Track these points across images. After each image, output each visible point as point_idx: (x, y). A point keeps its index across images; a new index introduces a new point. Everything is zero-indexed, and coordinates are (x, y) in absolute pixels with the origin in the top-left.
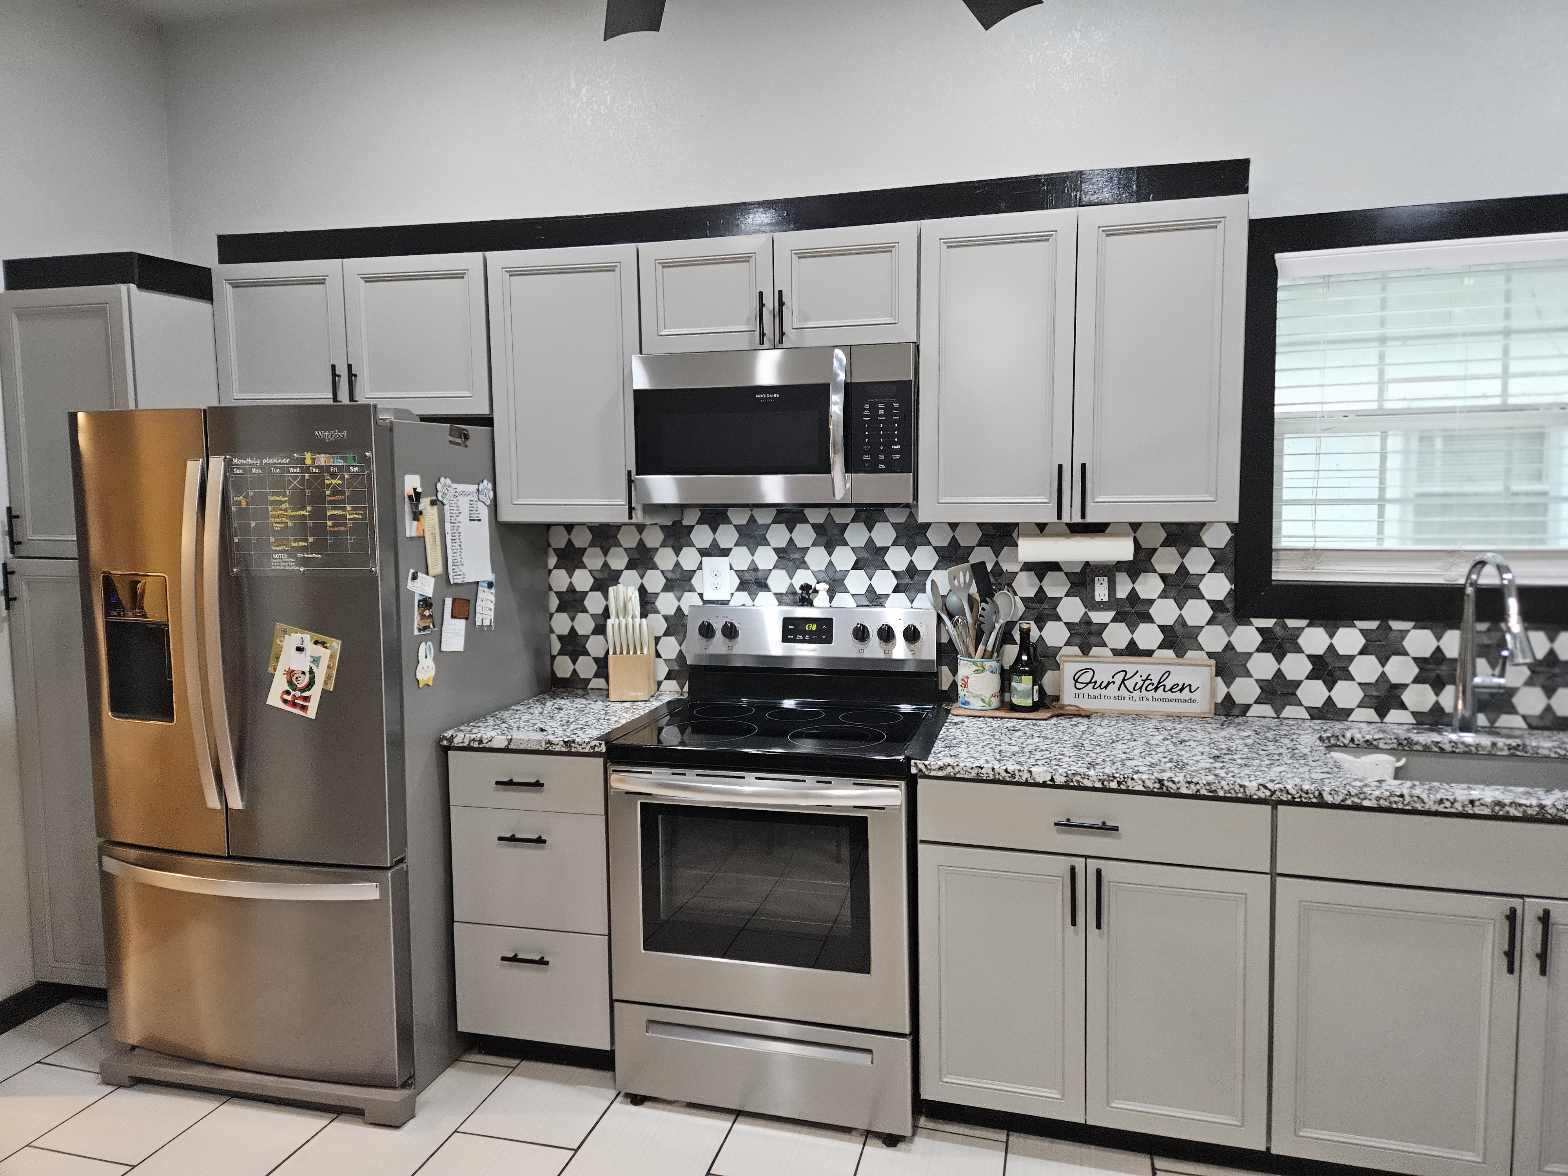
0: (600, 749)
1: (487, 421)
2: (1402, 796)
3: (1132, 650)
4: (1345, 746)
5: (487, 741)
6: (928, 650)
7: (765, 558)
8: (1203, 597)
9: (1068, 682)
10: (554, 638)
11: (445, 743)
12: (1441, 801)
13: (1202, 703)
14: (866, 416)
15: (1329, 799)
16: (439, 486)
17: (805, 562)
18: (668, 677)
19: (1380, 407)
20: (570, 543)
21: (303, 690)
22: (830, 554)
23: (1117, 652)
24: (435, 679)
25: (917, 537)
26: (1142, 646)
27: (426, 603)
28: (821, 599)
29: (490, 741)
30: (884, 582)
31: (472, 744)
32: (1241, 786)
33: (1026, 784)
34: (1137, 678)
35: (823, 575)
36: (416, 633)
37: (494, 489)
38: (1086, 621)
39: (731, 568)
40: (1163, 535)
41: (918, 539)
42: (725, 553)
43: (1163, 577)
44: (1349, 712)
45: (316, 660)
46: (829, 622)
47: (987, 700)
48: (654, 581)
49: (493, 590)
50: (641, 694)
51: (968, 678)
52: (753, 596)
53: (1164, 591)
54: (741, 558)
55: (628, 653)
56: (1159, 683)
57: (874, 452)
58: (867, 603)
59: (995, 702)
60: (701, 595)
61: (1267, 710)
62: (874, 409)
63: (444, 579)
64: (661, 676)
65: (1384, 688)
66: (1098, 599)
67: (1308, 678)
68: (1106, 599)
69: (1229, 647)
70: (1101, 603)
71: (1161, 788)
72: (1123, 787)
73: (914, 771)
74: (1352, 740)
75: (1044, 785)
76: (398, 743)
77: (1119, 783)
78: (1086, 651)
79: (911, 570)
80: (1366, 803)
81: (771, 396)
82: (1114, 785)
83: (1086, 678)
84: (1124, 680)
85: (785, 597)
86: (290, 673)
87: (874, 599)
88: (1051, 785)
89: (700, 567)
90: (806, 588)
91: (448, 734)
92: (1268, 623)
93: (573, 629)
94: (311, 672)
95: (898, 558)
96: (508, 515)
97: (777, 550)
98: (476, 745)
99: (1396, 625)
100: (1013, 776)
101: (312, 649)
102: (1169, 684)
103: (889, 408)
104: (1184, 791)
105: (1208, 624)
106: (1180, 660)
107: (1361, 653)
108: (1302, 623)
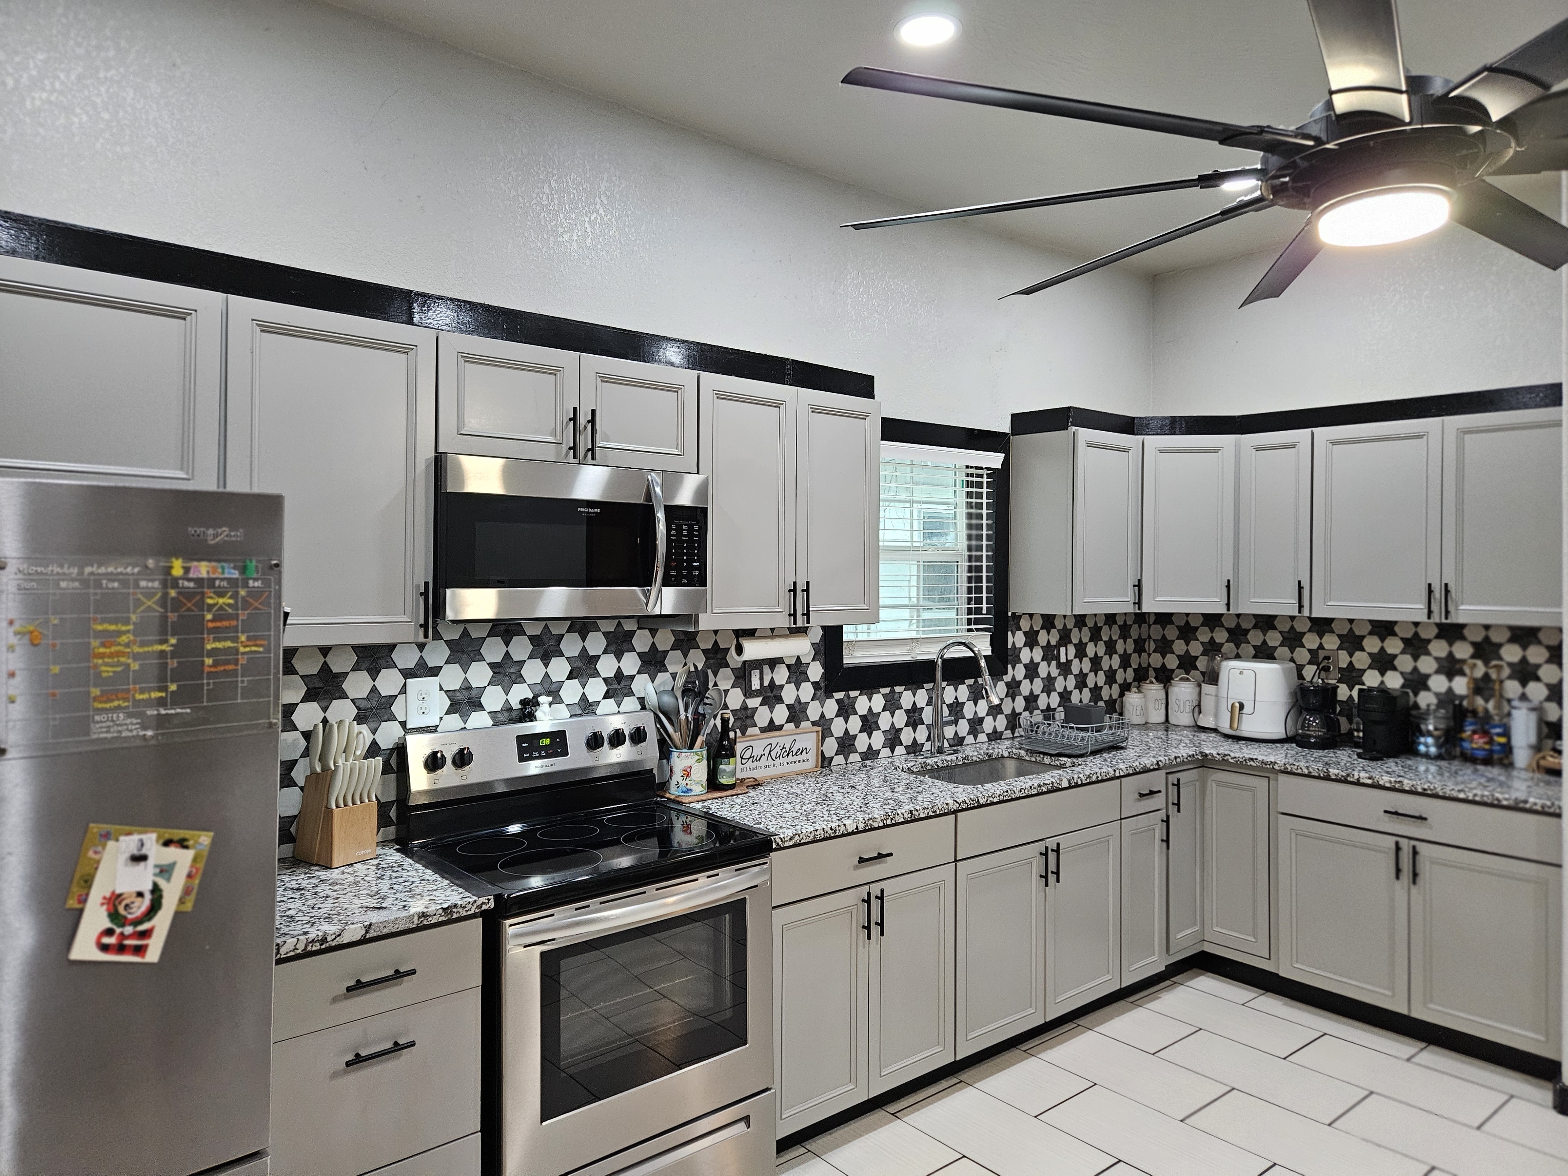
0: (488, 906)
3: (772, 727)
5: (333, 937)
6: (652, 749)
7: (479, 674)
8: (809, 680)
9: (738, 760)
13: (811, 761)
14: (673, 535)
17: (521, 676)
21: (137, 922)
22: (546, 665)
23: (763, 730)
25: (625, 644)
26: (777, 722)
28: (546, 713)
29: (339, 935)
30: (595, 689)
31: (309, 948)
32: (946, 804)
33: (843, 835)
34: (778, 749)
35: (541, 687)
38: (745, 707)
39: (441, 689)
41: (625, 646)
42: (434, 672)
43: (788, 667)
44: (878, 752)
45: (165, 871)
46: (559, 734)
47: (704, 785)
48: (342, 712)
50: (369, 851)
51: (691, 767)
52: (464, 717)
53: (789, 678)
54: (452, 677)
55: (356, 803)
56: (789, 750)
57: (680, 569)
58: (580, 712)
60: (403, 724)
61: (841, 759)
66: (752, 688)
67: (860, 732)
68: (758, 688)
69: (822, 716)
70: (756, 691)
72: (893, 822)
73: (774, 845)
75: (853, 833)
77: (892, 819)
78: (746, 732)
79: (619, 675)
80: (995, 800)
81: (592, 511)
82: (889, 822)
83: (747, 755)
84: (770, 751)
85: (499, 715)
86: (114, 902)
87: (587, 707)
88: (857, 832)
89: (404, 690)
90: (525, 702)
92: (841, 695)
94: (156, 890)
95: (607, 666)
97: (492, 665)
98: (316, 947)
99: (897, 689)
100: (835, 831)
101: (158, 854)
102: (795, 750)
104: (922, 816)
105: (811, 700)
106: (798, 731)
107: (883, 711)
108: (856, 693)
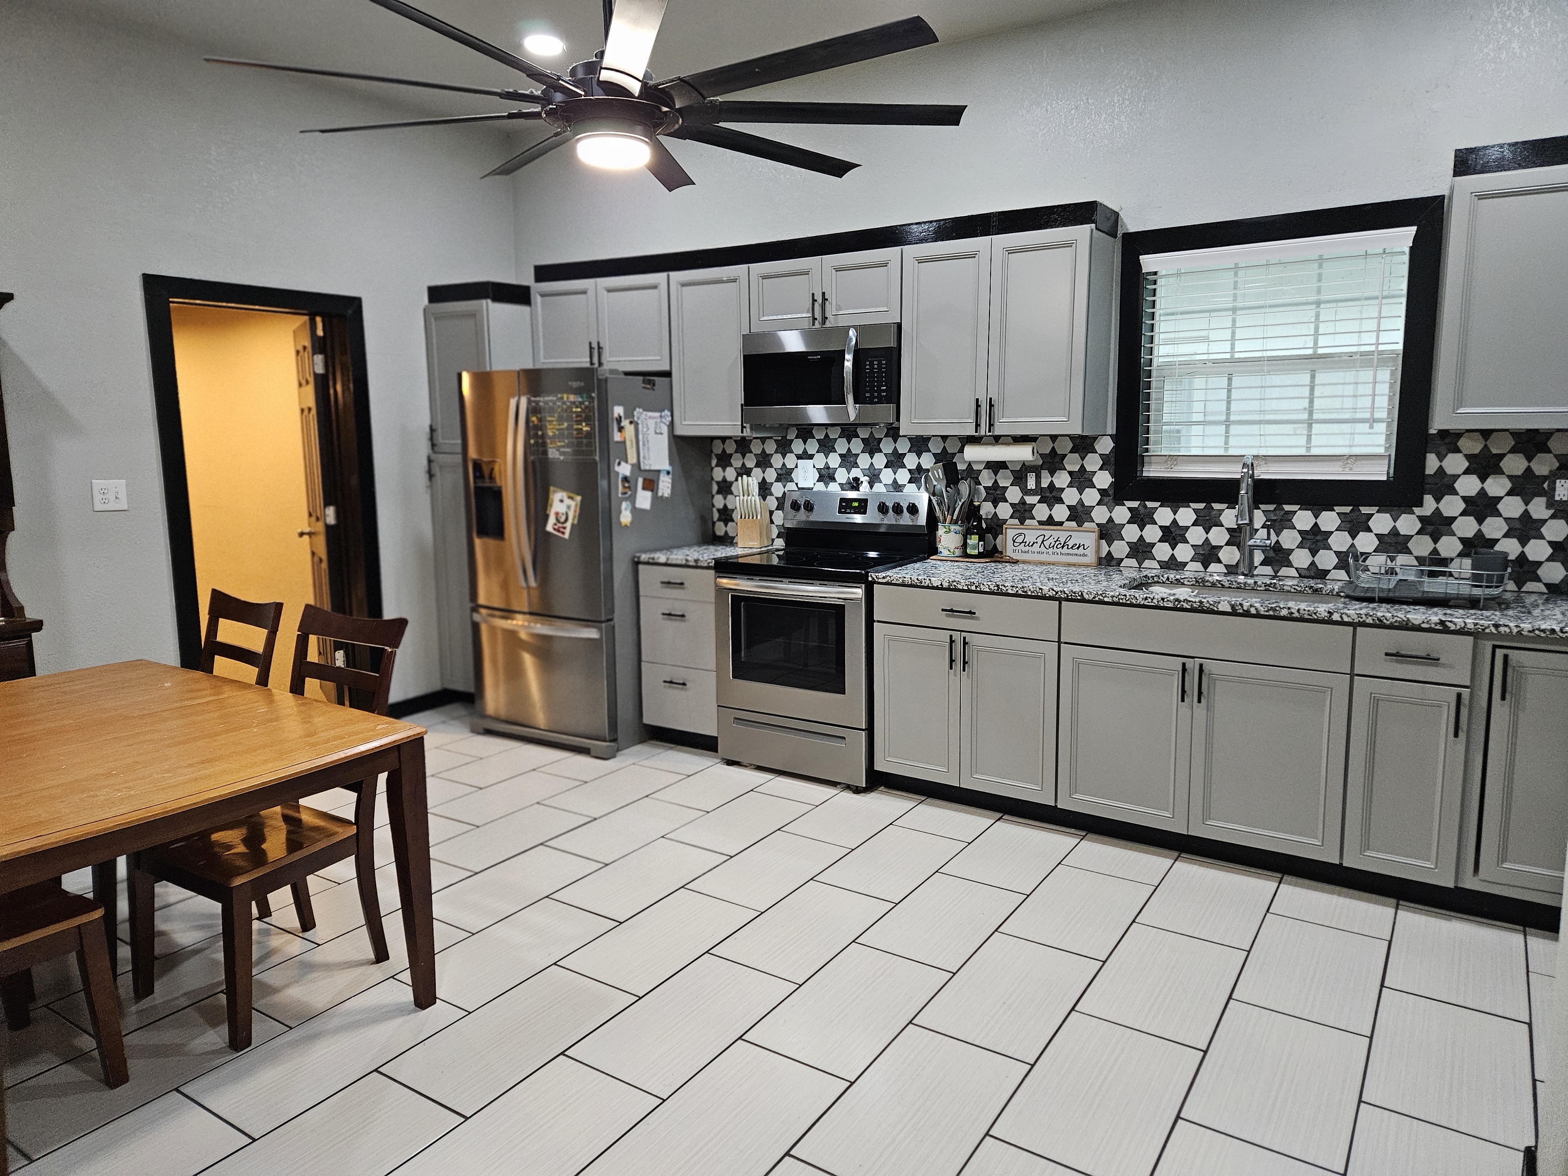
0: (713, 566)
1: (668, 374)
2: (1125, 595)
3: (1050, 521)
4: (1163, 583)
6: (922, 519)
7: (834, 460)
8: (1095, 487)
9: (1010, 542)
10: (715, 510)
11: (636, 559)
12: (1146, 599)
13: (1092, 557)
14: (867, 369)
15: (1086, 597)
16: (635, 413)
17: (857, 463)
18: (778, 537)
19: (1232, 356)
20: (724, 450)
21: (563, 523)
22: (872, 458)
23: (1041, 523)
24: (632, 523)
26: (1057, 519)
27: (625, 479)
28: (865, 487)
29: (658, 559)
30: (903, 476)
32: (1040, 589)
33: (928, 587)
34: (1051, 540)
35: (868, 471)
36: (620, 495)
37: (672, 416)
38: (1023, 502)
39: (814, 467)
40: (1070, 445)
41: (924, 448)
42: (811, 457)
43: (1070, 473)
44: (1185, 564)
45: (569, 507)
46: (865, 501)
47: (952, 551)
48: (771, 475)
49: (670, 476)
50: (756, 544)
51: (943, 536)
52: (827, 485)
53: (1071, 482)
54: (820, 460)
55: (749, 518)
56: (1065, 543)
57: (872, 391)
58: (890, 490)
59: (958, 552)
60: (797, 484)
61: (1133, 562)
62: (871, 364)
63: (637, 467)
64: (774, 536)
65: (1207, 548)
66: (1029, 488)
67: (1159, 541)
68: (1034, 487)
69: (1111, 520)
70: (1031, 490)
71: (998, 590)
72: (978, 589)
73: (870, 579)
74: (1168, 579)
75: (937, 588)
76: (610, 558)
77: (976, 587)
78: (1022, 523)
79: (919, 468)
80: (1106, 599)
82: (973, 588)
83: (1020, 539)
84: (1043, 541)
85: (844, 486)
86: (557, 514)
87: (897, 487)
88: (941, 588)
89: (796, 467)
90: (856, 479)
91: (638, 555)
92: (1135, 504)
93: (725, 506)
94: (567, 514)
95: (911, 461)
96: (680, 431)
97: (841, 455)
98: (651, 561)
99: (1216, 506)
100: (921, 582)
101: (567, 501)
102: (1071, 544)
103: (880, 364)
104: (1010, 591)
105: (1097, 505)
106: (1080, 529)
107: (1193, 525)
108: (1157, 504)
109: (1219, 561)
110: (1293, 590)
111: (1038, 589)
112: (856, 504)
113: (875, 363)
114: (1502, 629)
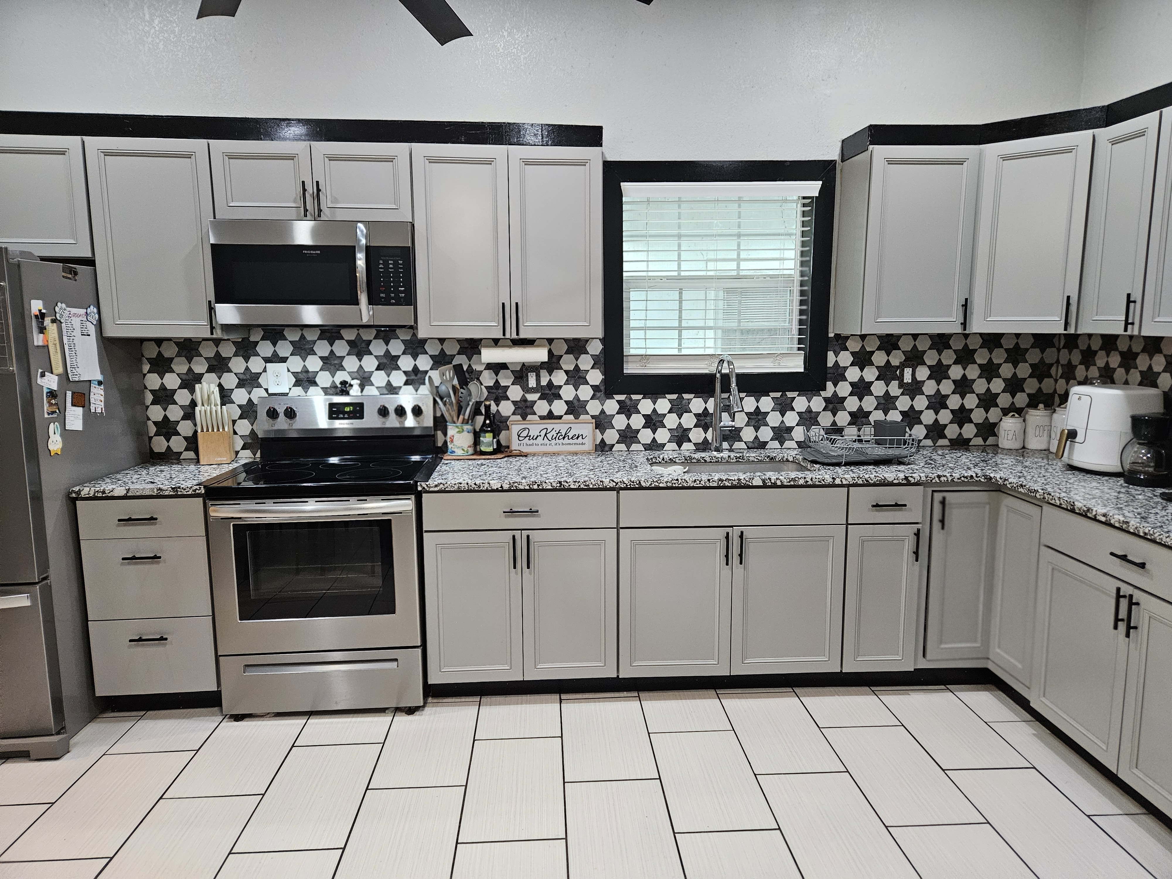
0: (200, 491)
1: (90, 262)
2: (677, 480)
3: (550, 416)
4: (660, 463)
5: (109, 491)
6: (428, 421)
7: (314, 363)
8: (588, 384)
9: (515, 437)
10: (150, 423)
11: (74, 495)
12: (695, 481)
13: (589, 445)
14: (381, 268)
15: (643, 484)
16: (57, 309)
17: (342, 366)
18: (244, 448)
19: (680, 274)
20: (160, 354)
22: (360, 360)
23: (542, 418)
24: (62, 449)
25: (419, 349)
26: (556, 413)
27: (52, 394)
28: (355, 391)
29: (112, 491)
30: (398, 378)
31: (96, 495)
32: (601, 481)
33: (487, 491)
34: (553, 432)
35: (356, 374)
36: (46, 416)
37: (99, 313)
38: (524, 400)
39: (289, 371)
40: (566, 347)
41: (419, 350)
42: (284, 360)
43: (567, 372)
44: (664, 445)
46: (361, 405)
47: (466, 449)
48: (230, 381)
49: (102, 387)
50: (225, 459)
51: (453, 436)
52: (306, 390)
53: (567, 380)
54: (296, 364)
55: (213, 430)
56: (565, 434)
57: (388, 292)
58: (387, 392)
59: (471, 451)
60: (266, 390)
61: (623, 447)
62: (386, 264)
63: (64, 377)
64: (238, 448)
65: (680, 431)
66: (530, 386)
67: (643, 428)
68: (535, 386)
69: (603, 412)
70: (533, 388)
71: (560, 486)
72: (540, 487)
73: (420, 489)
74: (663, 459)
75: (497, 491)
77: (538, 485)
78: (524, 418)
79: (416, 370)
80: (661, 485)
81: (314, 252)
82: (535, 487)
83: (524, 434)
84: (546, 434)
85: (329, 390)
87: (391, 389)
88: (502, 490)
89: (265, 370)
90: (344, 383)
91: (76, 489)
92: (622, 397)
93: (165, 416)
95: (406, 363)
96: (111, 332)
97: (322, 358)
98: (100, 495)
99: (686, 396)
100: (479, 487)
102: (571, 435)
103: (396, 264)
104: (572, 487)
105: (591, 399)
106: (576, 421)
107: (669, 412)
108: (640, 397)
109: (690, 441)
110: (756, 460)
111: (599, 482)
112: (347, 409)
113: (390, 262)
114: (942, 479)
